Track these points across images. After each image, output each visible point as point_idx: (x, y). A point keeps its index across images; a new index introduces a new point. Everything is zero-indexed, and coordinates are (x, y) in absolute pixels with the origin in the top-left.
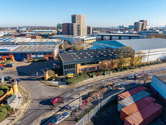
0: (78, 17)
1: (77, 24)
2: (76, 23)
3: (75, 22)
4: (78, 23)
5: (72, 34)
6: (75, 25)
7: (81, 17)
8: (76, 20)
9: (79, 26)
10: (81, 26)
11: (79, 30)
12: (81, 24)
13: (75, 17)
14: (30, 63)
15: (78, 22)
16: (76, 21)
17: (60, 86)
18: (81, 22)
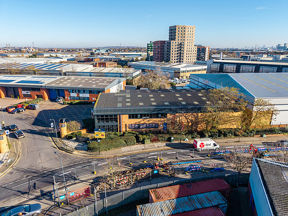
0: (180, 30)
1: (177, 43)
2: (177, 40)
3: (174, 39)
4: (180, 40)
5: (168, 60)
6: (174, 44)
7: (187, 30)
8: (177, 34)
9: (181, 46)
10: (186, 46)
11: (180, 53)
12: (186, 43)
13: (175, 29)
14: (65, 106)
15: (180, 38)
16: (177, 37)
17: (75, 152)
18: (186, 38)
